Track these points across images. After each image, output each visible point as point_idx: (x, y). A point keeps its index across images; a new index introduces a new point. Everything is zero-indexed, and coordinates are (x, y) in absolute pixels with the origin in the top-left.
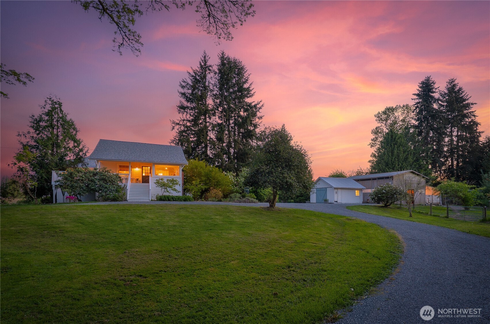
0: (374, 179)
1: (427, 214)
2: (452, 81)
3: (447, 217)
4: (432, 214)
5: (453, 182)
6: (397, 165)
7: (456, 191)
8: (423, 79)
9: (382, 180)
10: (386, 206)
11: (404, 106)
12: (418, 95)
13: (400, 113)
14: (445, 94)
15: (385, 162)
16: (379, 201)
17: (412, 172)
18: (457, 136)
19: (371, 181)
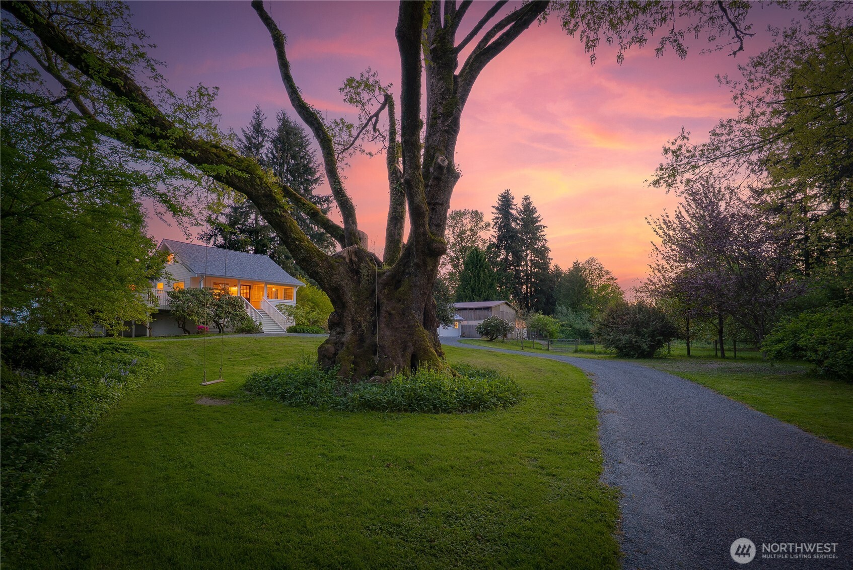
0: (472, 309)
1: (530, 347)
2: (527, 198)
3: (548, 350)
4: (535, 347)
5: (541, 316)
6: (483, 293)
7: (546, 325)
8: (503, 191)
9: (480, 311)
10: (491, 340)
11: (473, 212)
12: (497, 209)
13: (468, 220)
14: (521, 211)
15: (471, 287)
16: (487, 334)
17: (506, 303)
18: (531, 261)
19: (467, 311)
